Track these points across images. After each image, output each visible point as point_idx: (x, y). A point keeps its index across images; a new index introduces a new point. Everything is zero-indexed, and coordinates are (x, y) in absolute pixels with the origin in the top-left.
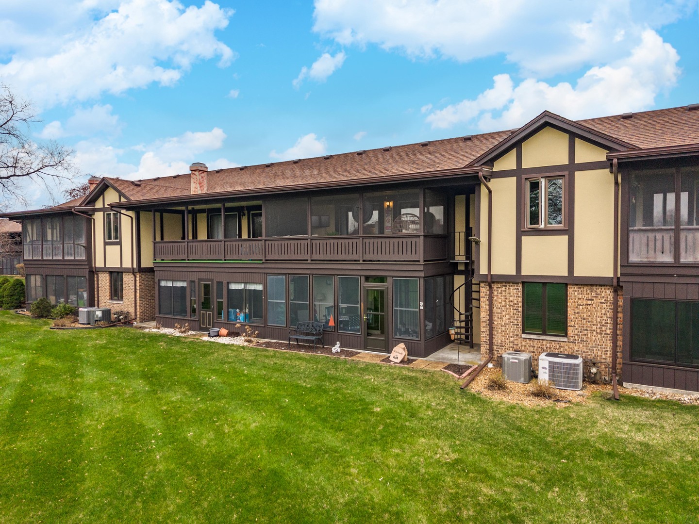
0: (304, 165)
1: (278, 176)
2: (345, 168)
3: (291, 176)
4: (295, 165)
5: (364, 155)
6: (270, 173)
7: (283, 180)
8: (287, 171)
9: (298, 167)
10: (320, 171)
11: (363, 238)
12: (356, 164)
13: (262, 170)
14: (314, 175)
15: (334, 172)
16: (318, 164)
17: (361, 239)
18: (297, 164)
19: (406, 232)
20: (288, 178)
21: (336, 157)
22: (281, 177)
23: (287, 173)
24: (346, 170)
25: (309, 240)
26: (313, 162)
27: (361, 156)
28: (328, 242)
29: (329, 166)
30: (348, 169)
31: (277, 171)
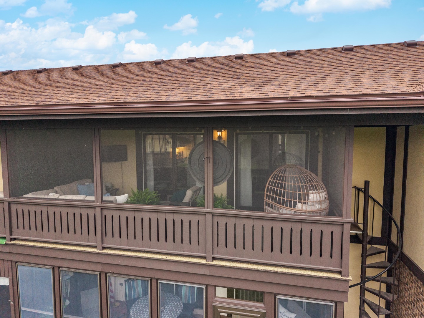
0: (86, 73)
1: (51, 84)
2: (142, 78)
3: (68, 85)
4: (74, 72)
5: (164, 65)
6: (41, 79)
7: (56, 90)
8: (64, 78)
9: (78, 75)
10: (108, 81)
11: (213, 215)
12: (156, 75)
13: (31, 75)
14: (101, 85)
15: (128, 83)
16: (105, 72)
17: (209, 217)
18: (77, 71)
19: (304, 208)
20: (64, 88)
21: (128, 66)
22: (54, 86)
23: (63, 80)
24: (145, 81)
25: (98, 210)
26: (98, 70)
27: (159, 65)
28: (138, 216)
29: (120, 76)
30: (148, 80)
31: (50, 78)
